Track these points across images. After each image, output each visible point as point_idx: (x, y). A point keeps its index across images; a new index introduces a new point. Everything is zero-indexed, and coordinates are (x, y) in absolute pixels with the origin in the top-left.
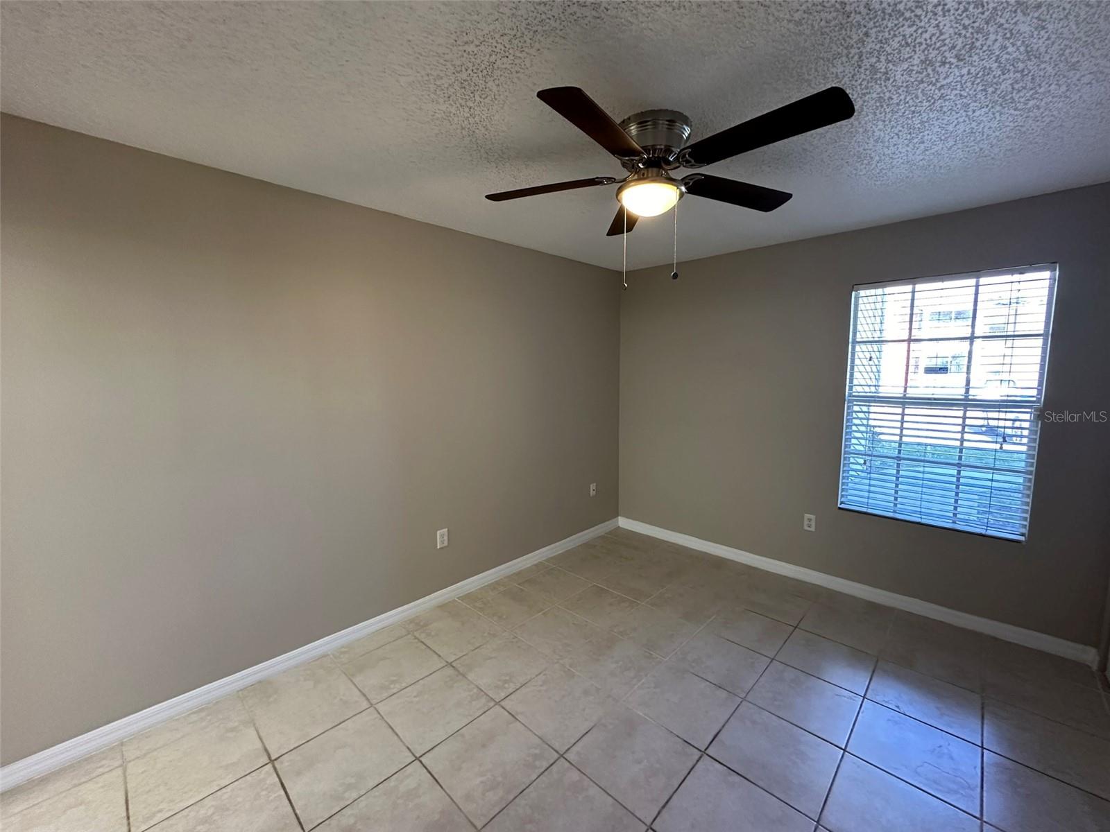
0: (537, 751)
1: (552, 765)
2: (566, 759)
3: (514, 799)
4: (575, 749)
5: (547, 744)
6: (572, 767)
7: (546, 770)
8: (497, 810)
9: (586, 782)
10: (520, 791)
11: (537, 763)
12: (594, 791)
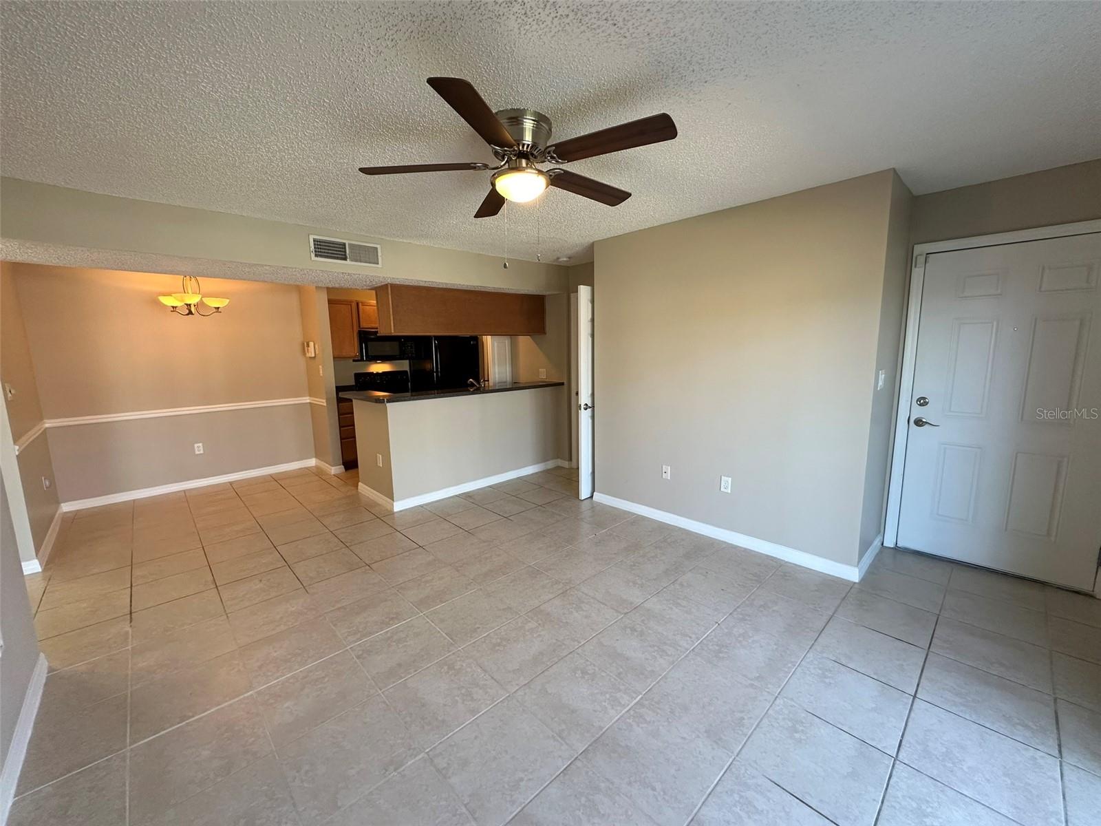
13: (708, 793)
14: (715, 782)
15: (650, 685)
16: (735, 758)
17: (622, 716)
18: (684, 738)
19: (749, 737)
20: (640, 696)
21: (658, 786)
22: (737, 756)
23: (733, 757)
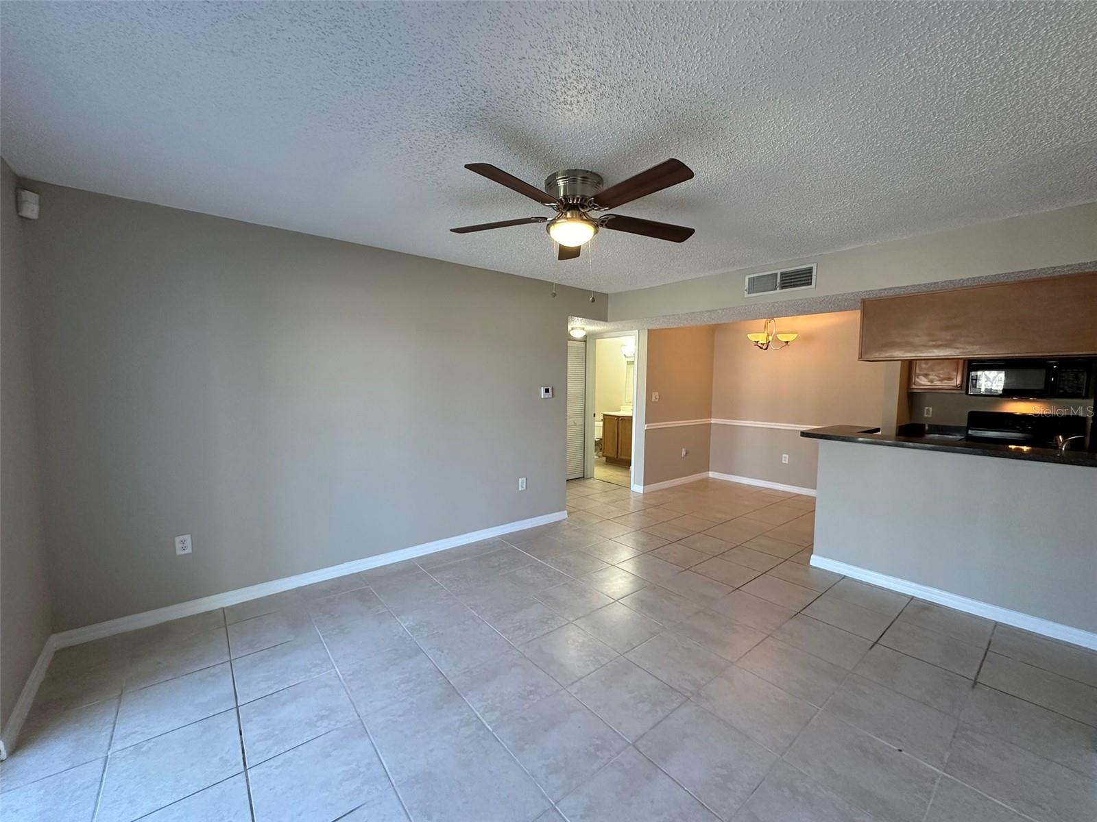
13: (378, 750)
14: (382, 759)
15: (503, 741)
16: (393, 786)
17: (472, 710)
18: (432, 751)
19: (406, 811)
20: (491, 730)
21: (400, 719)
22: (394, 789)
23: (395, 785)
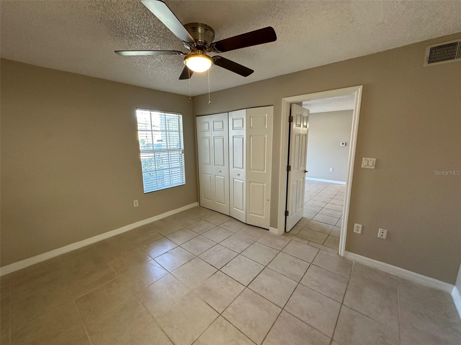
0: (218, 326)
1: (225, 318)
2: (222, 313)
3: (243, 333)
4: (217, 309)
5: (214, 321)
6: (226, 310)
7: (227, 321)
8: (249, 340)
9: (232, 304)
10: (239, 331)
11: (224, 325)
12: (236, 302)
